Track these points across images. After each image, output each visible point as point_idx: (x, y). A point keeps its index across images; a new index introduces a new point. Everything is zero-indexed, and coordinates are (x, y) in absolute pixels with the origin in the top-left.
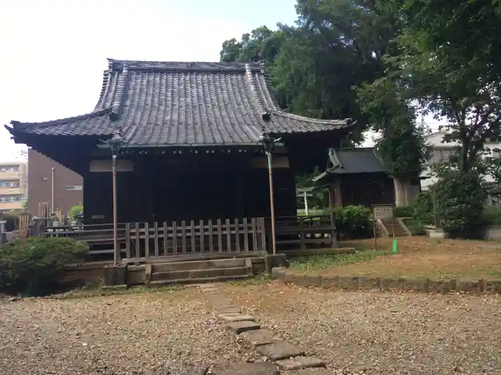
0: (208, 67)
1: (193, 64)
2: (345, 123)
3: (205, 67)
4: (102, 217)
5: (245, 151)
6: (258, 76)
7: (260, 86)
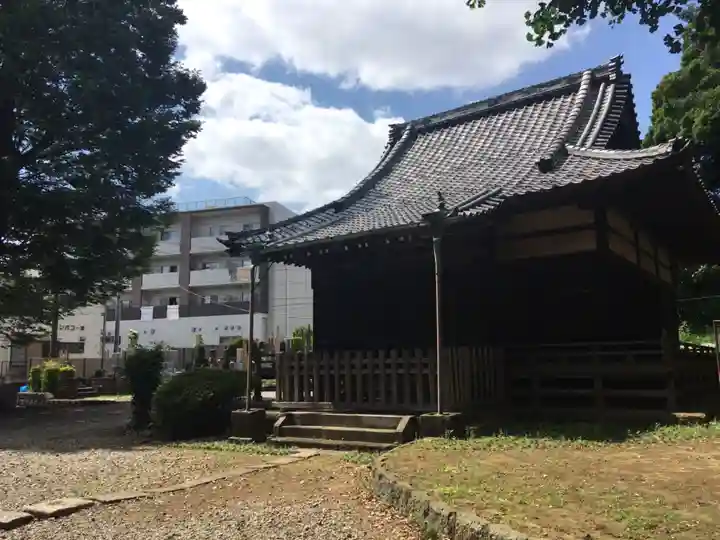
5: (410, 238)
6: (605, 87)
7: (596, 106)
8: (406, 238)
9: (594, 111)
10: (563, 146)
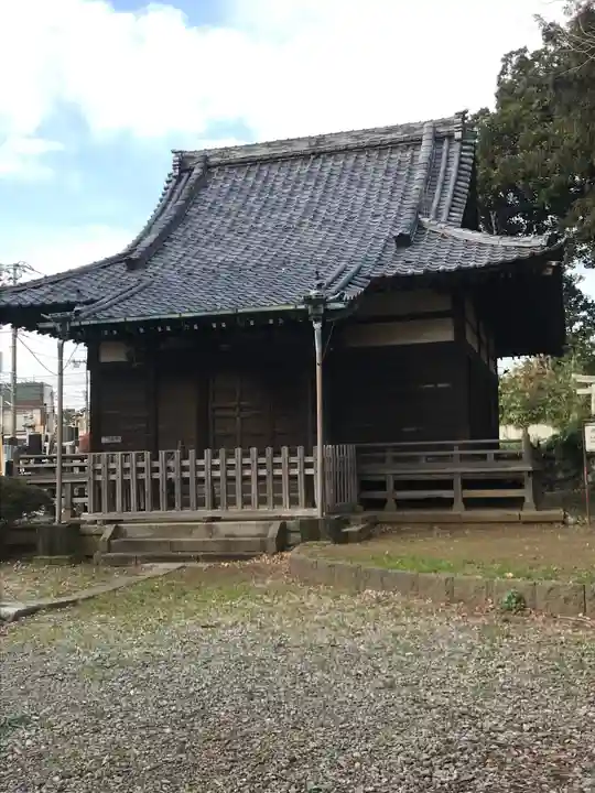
0: (349, 141)
1: (321, 139)
2: (544, 243)
3: (343, 142)
4: (119, 440)
5: (281, 321)
6: (450, 146)
7: (442, 169)
8: (276, 321)
9: (441, 176)
10: (417, 218)
